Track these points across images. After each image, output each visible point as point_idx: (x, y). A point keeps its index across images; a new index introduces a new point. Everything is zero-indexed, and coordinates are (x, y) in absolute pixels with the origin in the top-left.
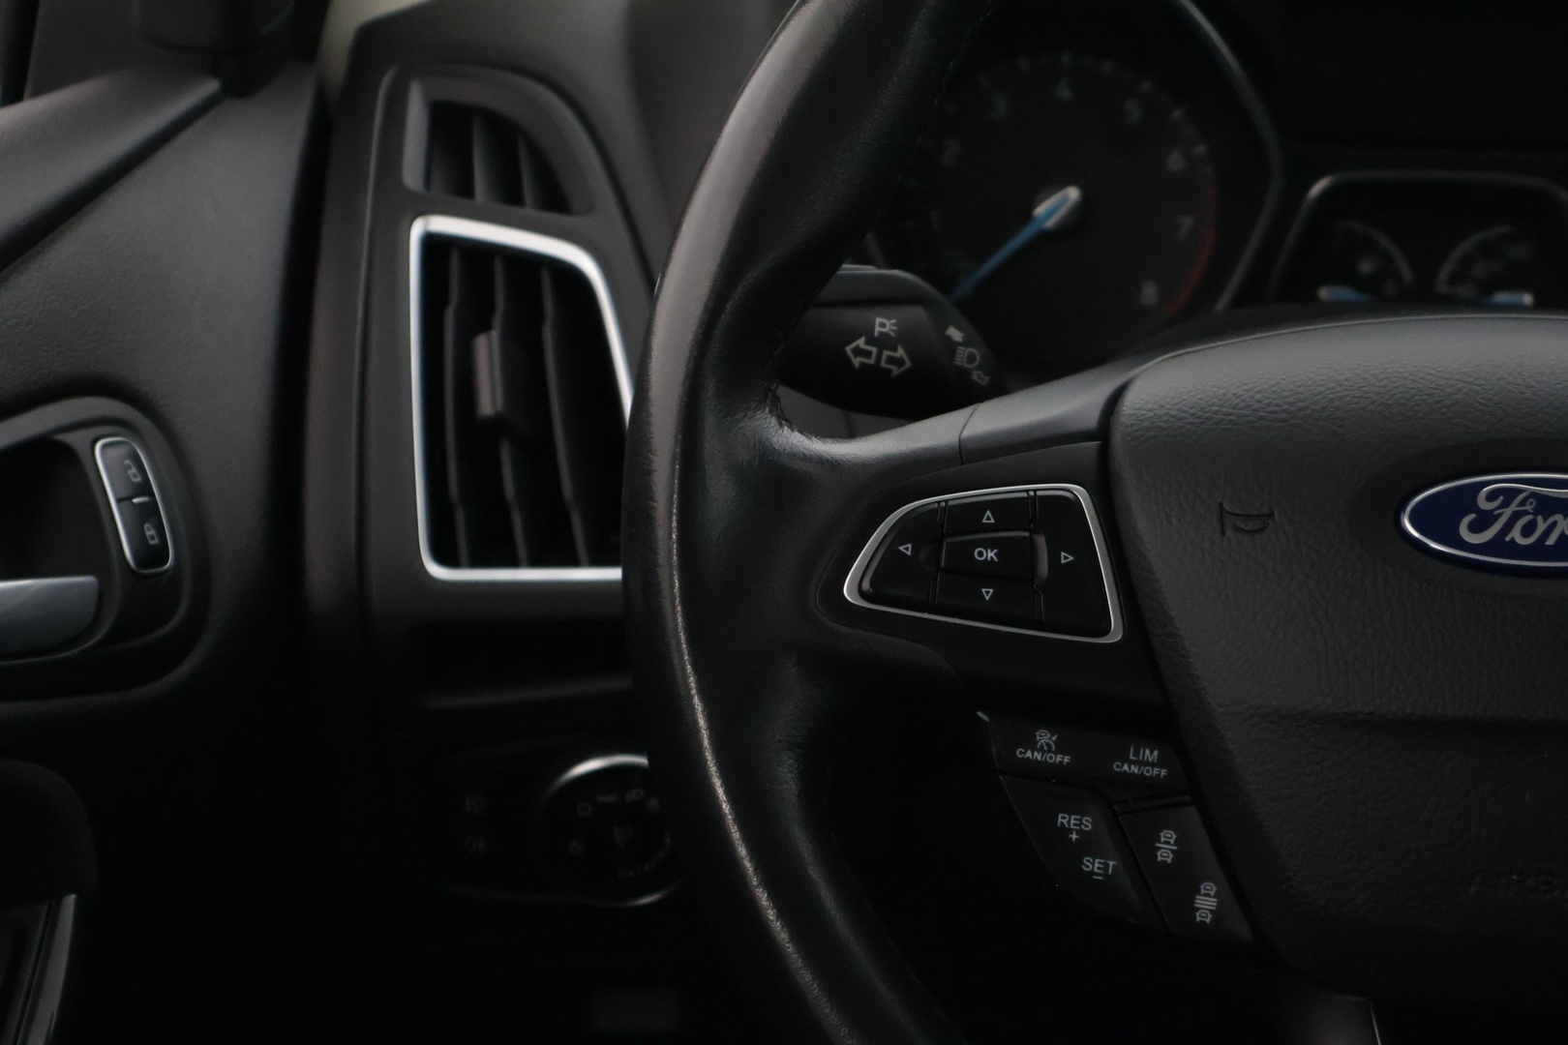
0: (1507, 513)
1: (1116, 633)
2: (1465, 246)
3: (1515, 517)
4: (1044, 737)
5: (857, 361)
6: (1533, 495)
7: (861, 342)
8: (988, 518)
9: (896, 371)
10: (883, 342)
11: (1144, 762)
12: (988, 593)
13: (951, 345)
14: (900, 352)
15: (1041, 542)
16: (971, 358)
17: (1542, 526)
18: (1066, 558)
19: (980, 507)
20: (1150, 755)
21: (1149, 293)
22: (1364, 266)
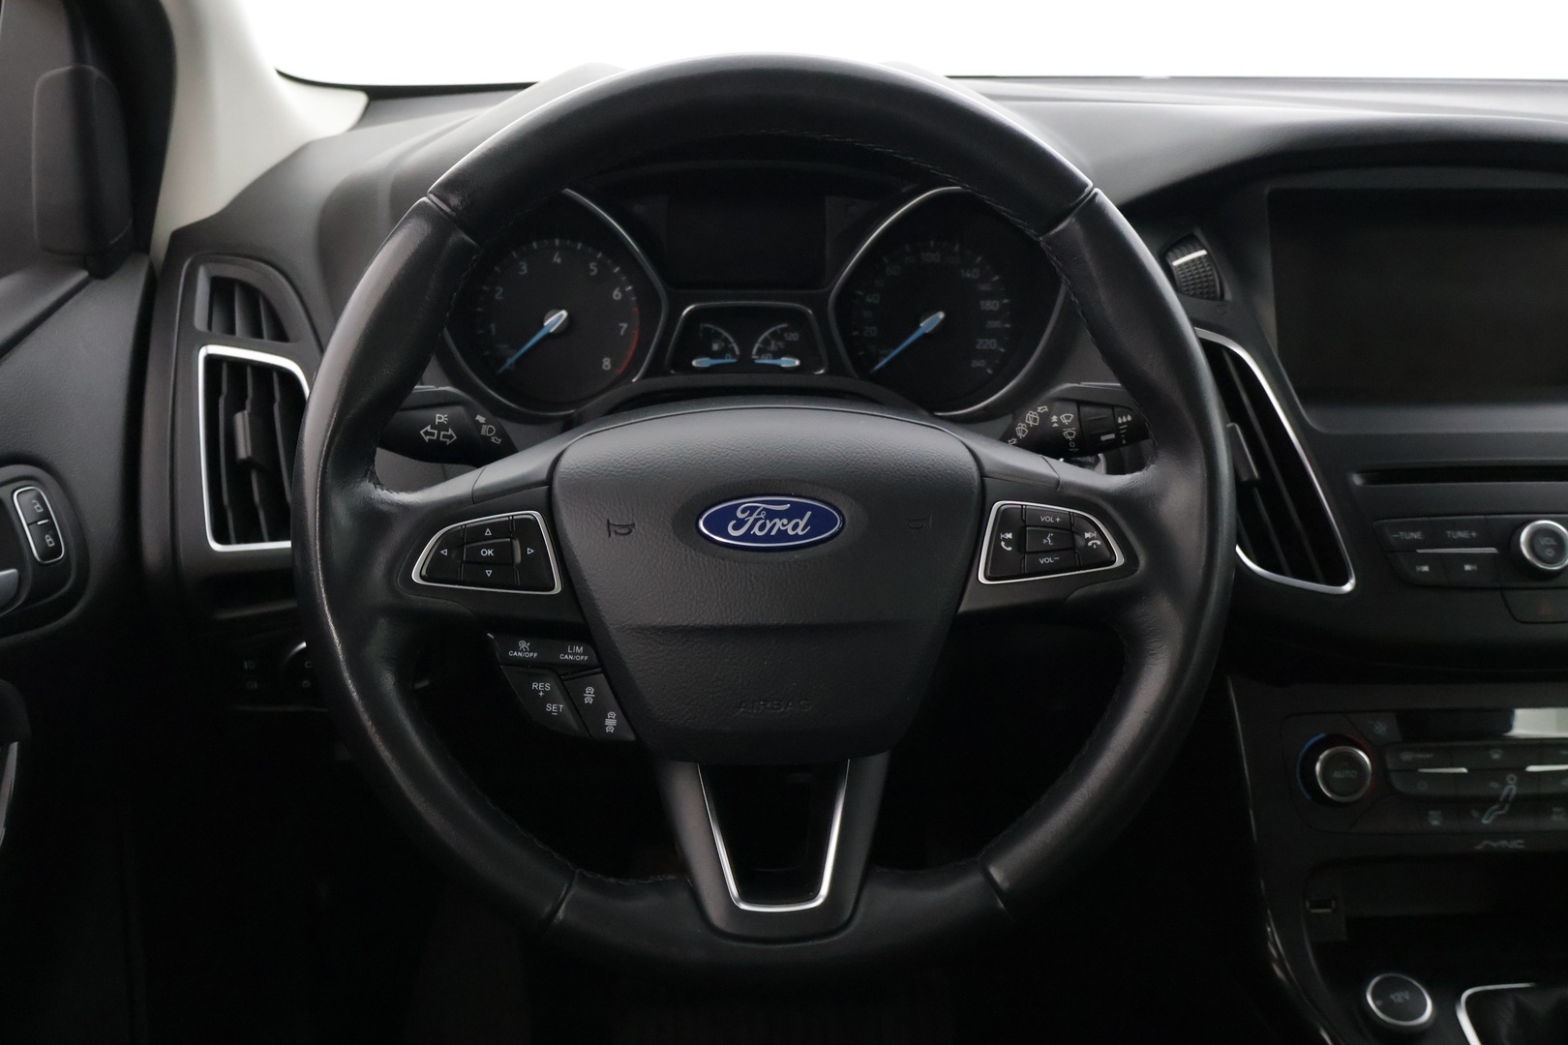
0: (752, 519)
1: (558, 588)
2: (766, 334)
3: (756, 521)
4: (523, 644)
5: (427, 438)
6: (764, 509)
7: (428, 428)
8: (488, 532)
9: (448, 442)
10: (441, 427)
11: (576, 654)
12: (489, 573)
13: (479, 425)
14: (450, 432)
15: (517, 544)
16: (490, 430)
17: (769, 525)
18: (530, 551)
19: (483, 527)
20: (579, 649)
21: (607, 363)
22: (715, 347)
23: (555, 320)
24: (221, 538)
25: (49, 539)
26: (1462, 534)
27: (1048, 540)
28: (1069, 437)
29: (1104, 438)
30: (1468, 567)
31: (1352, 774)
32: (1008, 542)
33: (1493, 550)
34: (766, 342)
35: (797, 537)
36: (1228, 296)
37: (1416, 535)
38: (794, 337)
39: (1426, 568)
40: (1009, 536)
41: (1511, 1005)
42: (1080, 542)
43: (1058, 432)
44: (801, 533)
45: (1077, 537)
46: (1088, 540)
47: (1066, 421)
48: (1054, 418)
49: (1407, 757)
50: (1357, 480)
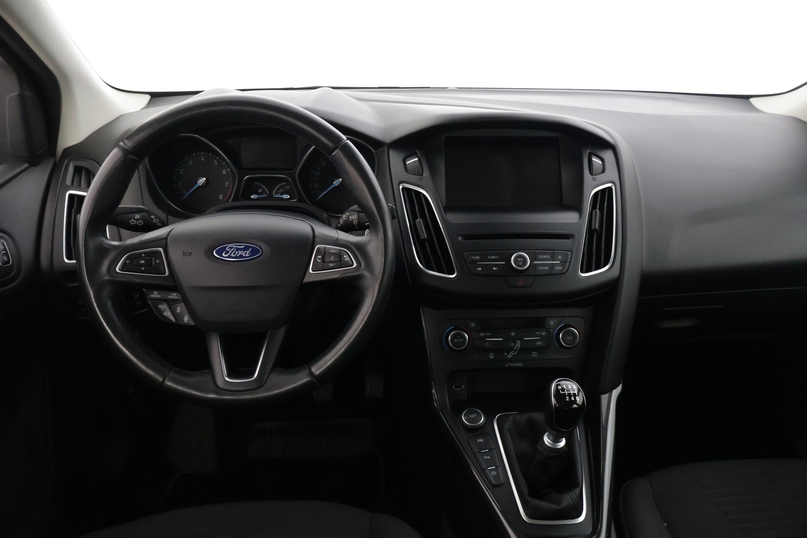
0: (231, 251)
1: (167, 274)
3: (233, 251)
4: (155, 293)
5: (132, 224)
6: (236, 248)
7: (133, 220)
8: (143, 255)
9: (140, 225)
10: (137, 220)
11: (174, 296)
12: (143, 269)
13: (152, 219)
14: (141, 221)
15: (153, 259)
16: (157, 221)
17: (237, 253)
18: (158, 261)
19: (142, 253)
20: (175, 294)
21: (221, 197)
22: (260, 191)
23: (202, 181)
24: (68, 258)
25: (5, 258)
26: (494, 257)
27: (332, 258)
28: (356, 224)
29: (366, 224)
30: (494, 269)
31: (462, 340)
32: (319, 259)
33: (504, 263)
34: (278, 189)
35: (246, 257)
36: (424, 175)
37: (478, 258)
38: (288, 187)
39: (480, 269)
40: (320, 257)
41: (512, 418)
42: (342, 259)
43: (352, 222)
44: (247, 255)
45: (342, 258)
46: (345, 258)
47: (354, 218)
48: (351, 217)
49: (482, 334)
50: (460, 238)
